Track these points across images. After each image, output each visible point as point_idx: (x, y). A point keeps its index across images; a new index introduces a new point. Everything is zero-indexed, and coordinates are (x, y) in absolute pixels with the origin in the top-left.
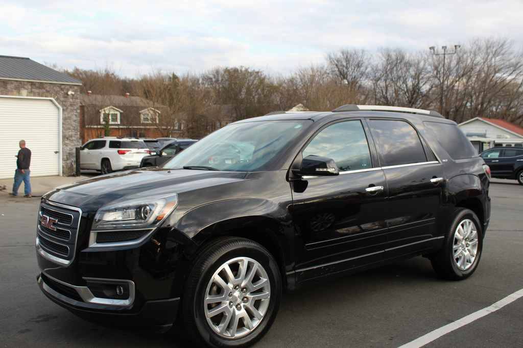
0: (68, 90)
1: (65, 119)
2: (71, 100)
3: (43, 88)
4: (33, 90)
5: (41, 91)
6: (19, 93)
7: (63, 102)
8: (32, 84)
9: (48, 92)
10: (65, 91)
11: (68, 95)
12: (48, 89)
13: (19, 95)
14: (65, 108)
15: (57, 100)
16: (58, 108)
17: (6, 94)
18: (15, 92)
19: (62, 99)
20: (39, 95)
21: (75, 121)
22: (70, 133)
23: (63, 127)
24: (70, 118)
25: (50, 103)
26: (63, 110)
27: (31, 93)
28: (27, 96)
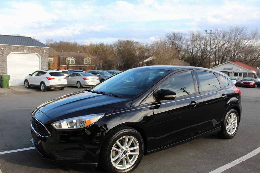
0: (44, 50)
1: (42, 62)
2: (45, 54)
3: (33, 49)
4: (29, 50)
5: (32, 50)
6: (23, 51)
7: (41, 55)
8: (29, 48)
9: (35, 51)
10: (43, 50)
11: (43, 52)
12: (35, 49)
13: (23, 52)
14: (42, 57)
15: (39, 54)
16: (40, 58)
17: (18, 52)
18: (22, 51)
19: (41, 54)
20: (31, 52)
21: (46, 63)
22: (45, 68)
23: (41, 65)
24: (44, 61)
25: (36, 55)
26: (42, 58)
27: (28, 51)
28: (27, 52)
